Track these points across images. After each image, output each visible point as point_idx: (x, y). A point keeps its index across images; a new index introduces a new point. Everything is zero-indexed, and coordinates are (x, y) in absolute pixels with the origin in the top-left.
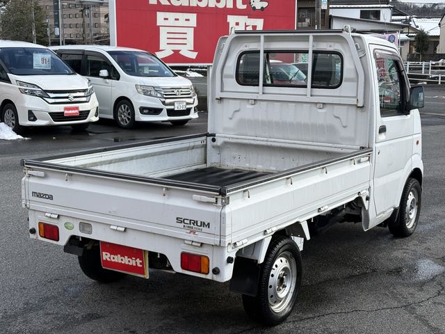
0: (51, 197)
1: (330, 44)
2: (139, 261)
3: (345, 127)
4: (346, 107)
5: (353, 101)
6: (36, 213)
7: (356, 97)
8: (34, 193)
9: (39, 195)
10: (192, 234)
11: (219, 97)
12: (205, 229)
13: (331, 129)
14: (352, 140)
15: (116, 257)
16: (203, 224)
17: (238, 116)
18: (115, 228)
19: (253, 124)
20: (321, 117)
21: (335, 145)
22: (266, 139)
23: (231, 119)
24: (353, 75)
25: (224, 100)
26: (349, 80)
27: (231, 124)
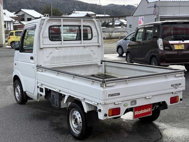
0: (119, 94)
1: (86, 23)
2: (150, 109)
3: (94, 54)
4: (95, 47)
5: (98, 44)
7: (98, 42)
8: (109, 95)
9: (112, 95)
10: (176, 89)
11: (42, 47)
13: (89, 56)
14: (97, 58)
15: (140, 112)
16: (179, 84)
17: (51, 55)
18: (148, 97)
19: (58, 58)
20: (87, 51)
21: (93, 62)
22: (66, 63)
23: (48, 57)
25: (44, 49)
26: (95, 36)
27: (48, 60)
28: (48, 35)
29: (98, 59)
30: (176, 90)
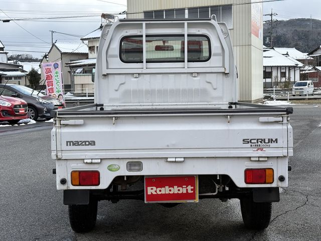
0: (93, 143)
1: (198, 29)
2: (190, 188)
3: (215, 89)
4: (216, 74)
5: (222, 70)
6: (69, 162)
7: (223, 66)
8: (69, 143)
9: (76, 143)
10: (259, 151)
11: (105, 74)
12: (273, 145)
13: (204, 92)
14: (221, 98)
15: (163, 189)
16: (271, 141)
17: (123, 88)
18: (174, 160)
19: (137, 93)
20: (197, 83)
21: (210, 103)
22: (151, 104)
23: (116, 91)
24: (220, 51)
25: (110, 76)
26: (216, 55)
27: (117, 95)
28: (117, 53)
29: (225, 100)
30: (260, 153)
